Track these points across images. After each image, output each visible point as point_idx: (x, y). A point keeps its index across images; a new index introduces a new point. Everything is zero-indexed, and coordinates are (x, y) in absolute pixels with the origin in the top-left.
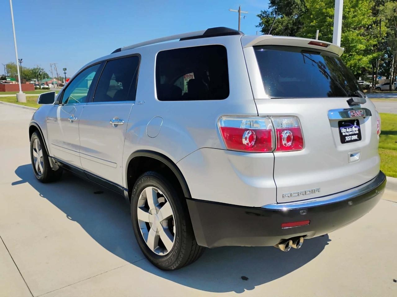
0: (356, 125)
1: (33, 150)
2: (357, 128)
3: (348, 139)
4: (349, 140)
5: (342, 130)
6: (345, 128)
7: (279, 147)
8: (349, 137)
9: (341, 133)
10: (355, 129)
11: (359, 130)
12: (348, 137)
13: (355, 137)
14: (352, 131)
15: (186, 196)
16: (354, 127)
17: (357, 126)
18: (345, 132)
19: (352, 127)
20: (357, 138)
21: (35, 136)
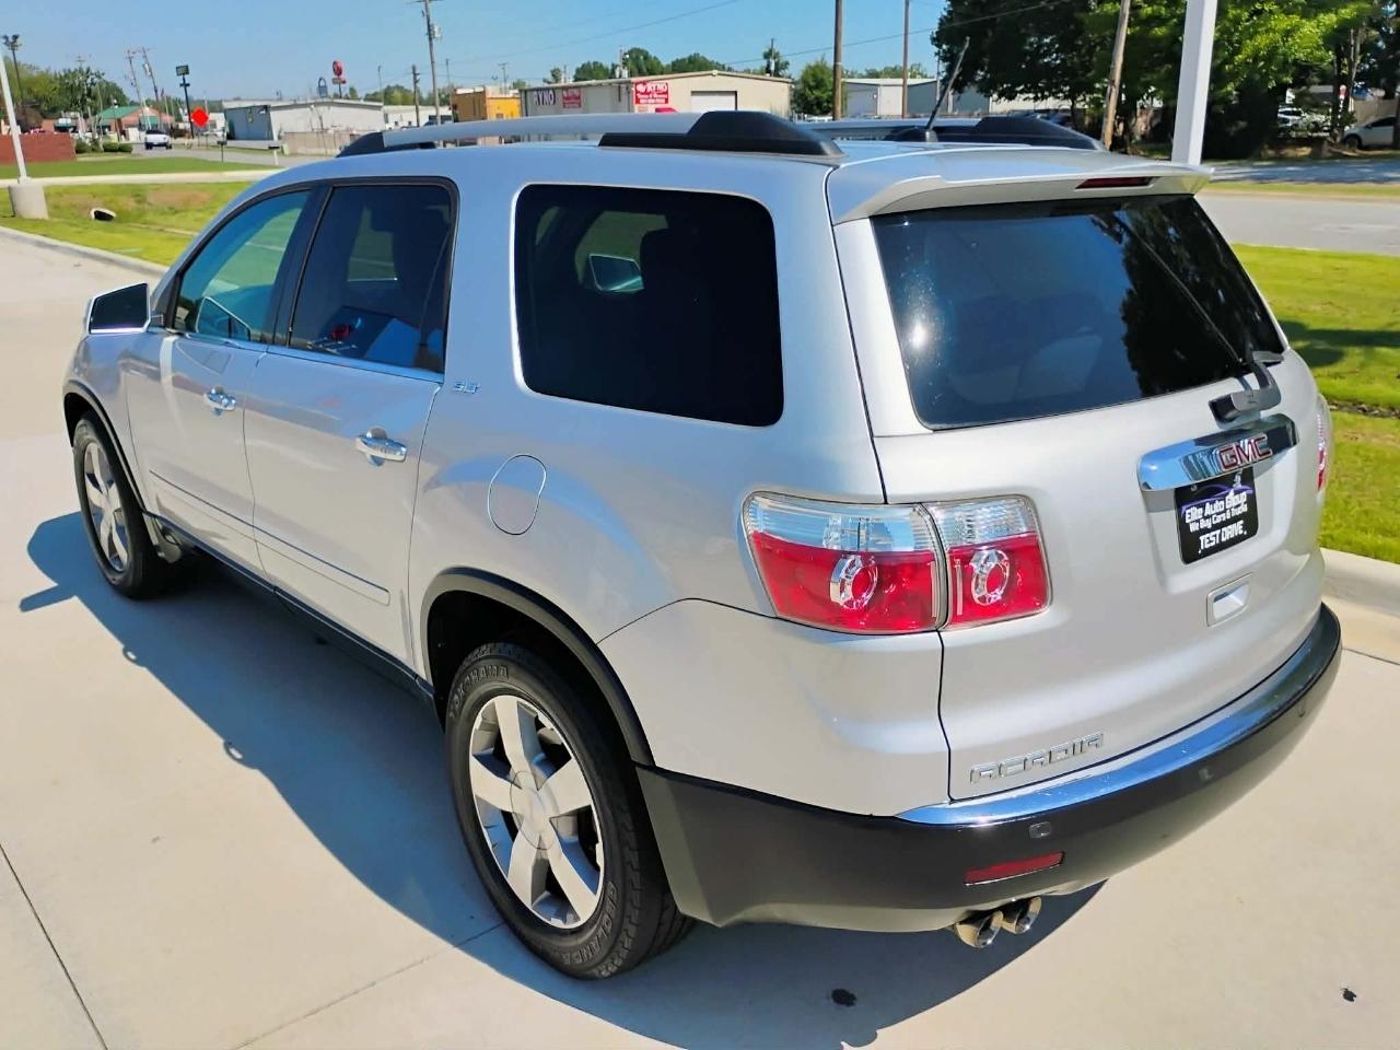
0: (1239, 486)
1: (86, 477)
2: (1244, 494)
3: (1206, 541)
4: (1213, 544)
5: (1187, 516)
6: (1198, 506)
7: (960, 612)
8: (1213, 533)
9: (1183, 526)
10: (1235, 501)
11: (1252, 501)
12: (1207, 535)
13: (1236, 529)
14: (1225, 511)
15: (636, 755)
16: (1232, 493)
17: (1244, 487)
18: (1198, 521)
19: (1223, 498)
20: (1241, 532)
21: (85, 431)
